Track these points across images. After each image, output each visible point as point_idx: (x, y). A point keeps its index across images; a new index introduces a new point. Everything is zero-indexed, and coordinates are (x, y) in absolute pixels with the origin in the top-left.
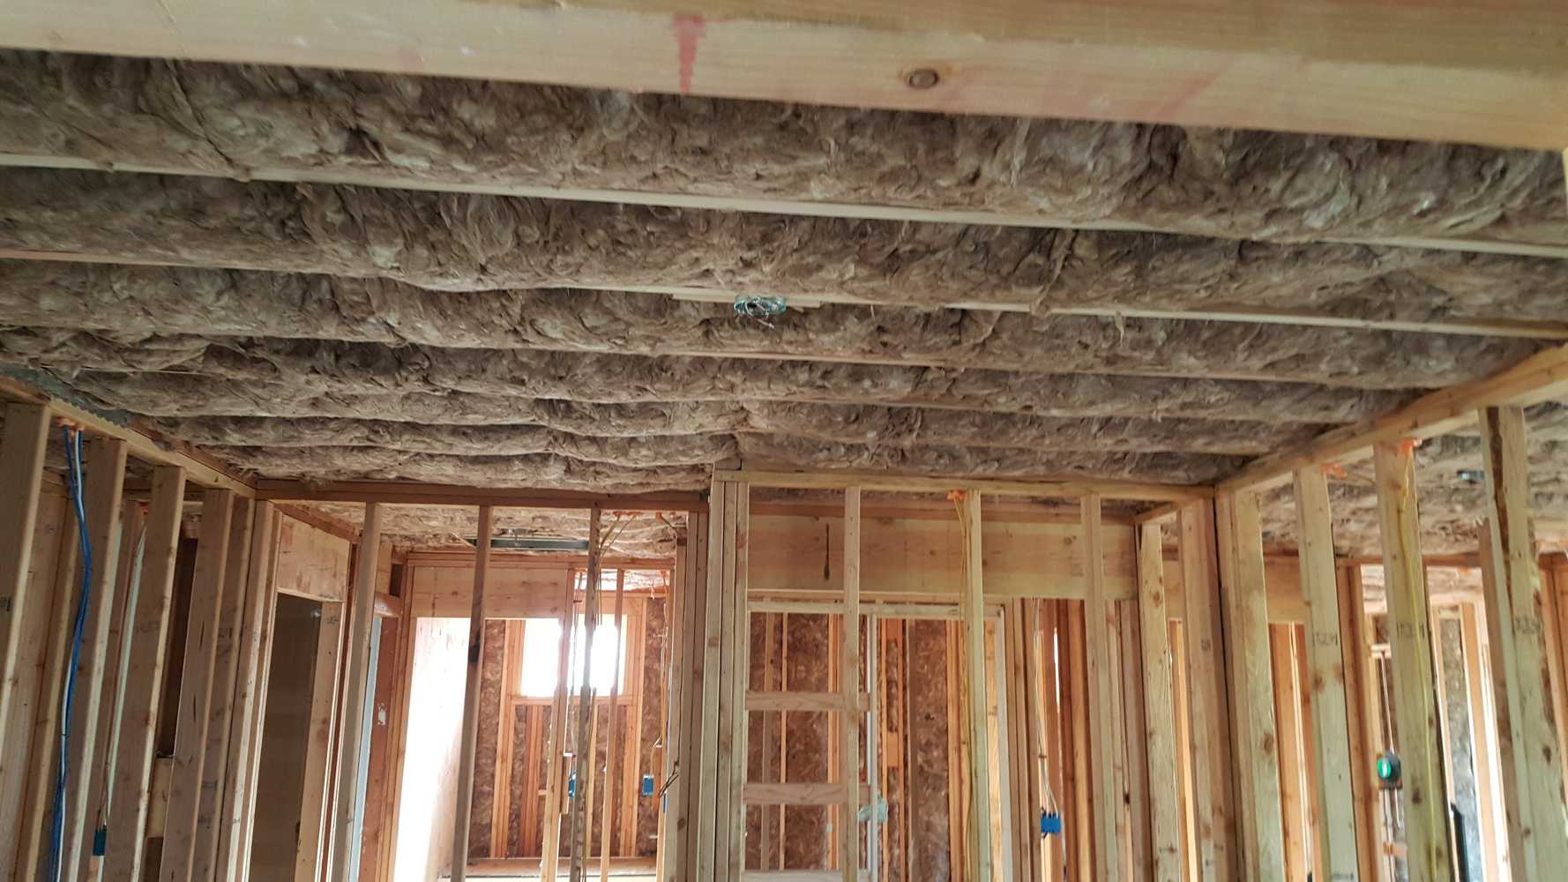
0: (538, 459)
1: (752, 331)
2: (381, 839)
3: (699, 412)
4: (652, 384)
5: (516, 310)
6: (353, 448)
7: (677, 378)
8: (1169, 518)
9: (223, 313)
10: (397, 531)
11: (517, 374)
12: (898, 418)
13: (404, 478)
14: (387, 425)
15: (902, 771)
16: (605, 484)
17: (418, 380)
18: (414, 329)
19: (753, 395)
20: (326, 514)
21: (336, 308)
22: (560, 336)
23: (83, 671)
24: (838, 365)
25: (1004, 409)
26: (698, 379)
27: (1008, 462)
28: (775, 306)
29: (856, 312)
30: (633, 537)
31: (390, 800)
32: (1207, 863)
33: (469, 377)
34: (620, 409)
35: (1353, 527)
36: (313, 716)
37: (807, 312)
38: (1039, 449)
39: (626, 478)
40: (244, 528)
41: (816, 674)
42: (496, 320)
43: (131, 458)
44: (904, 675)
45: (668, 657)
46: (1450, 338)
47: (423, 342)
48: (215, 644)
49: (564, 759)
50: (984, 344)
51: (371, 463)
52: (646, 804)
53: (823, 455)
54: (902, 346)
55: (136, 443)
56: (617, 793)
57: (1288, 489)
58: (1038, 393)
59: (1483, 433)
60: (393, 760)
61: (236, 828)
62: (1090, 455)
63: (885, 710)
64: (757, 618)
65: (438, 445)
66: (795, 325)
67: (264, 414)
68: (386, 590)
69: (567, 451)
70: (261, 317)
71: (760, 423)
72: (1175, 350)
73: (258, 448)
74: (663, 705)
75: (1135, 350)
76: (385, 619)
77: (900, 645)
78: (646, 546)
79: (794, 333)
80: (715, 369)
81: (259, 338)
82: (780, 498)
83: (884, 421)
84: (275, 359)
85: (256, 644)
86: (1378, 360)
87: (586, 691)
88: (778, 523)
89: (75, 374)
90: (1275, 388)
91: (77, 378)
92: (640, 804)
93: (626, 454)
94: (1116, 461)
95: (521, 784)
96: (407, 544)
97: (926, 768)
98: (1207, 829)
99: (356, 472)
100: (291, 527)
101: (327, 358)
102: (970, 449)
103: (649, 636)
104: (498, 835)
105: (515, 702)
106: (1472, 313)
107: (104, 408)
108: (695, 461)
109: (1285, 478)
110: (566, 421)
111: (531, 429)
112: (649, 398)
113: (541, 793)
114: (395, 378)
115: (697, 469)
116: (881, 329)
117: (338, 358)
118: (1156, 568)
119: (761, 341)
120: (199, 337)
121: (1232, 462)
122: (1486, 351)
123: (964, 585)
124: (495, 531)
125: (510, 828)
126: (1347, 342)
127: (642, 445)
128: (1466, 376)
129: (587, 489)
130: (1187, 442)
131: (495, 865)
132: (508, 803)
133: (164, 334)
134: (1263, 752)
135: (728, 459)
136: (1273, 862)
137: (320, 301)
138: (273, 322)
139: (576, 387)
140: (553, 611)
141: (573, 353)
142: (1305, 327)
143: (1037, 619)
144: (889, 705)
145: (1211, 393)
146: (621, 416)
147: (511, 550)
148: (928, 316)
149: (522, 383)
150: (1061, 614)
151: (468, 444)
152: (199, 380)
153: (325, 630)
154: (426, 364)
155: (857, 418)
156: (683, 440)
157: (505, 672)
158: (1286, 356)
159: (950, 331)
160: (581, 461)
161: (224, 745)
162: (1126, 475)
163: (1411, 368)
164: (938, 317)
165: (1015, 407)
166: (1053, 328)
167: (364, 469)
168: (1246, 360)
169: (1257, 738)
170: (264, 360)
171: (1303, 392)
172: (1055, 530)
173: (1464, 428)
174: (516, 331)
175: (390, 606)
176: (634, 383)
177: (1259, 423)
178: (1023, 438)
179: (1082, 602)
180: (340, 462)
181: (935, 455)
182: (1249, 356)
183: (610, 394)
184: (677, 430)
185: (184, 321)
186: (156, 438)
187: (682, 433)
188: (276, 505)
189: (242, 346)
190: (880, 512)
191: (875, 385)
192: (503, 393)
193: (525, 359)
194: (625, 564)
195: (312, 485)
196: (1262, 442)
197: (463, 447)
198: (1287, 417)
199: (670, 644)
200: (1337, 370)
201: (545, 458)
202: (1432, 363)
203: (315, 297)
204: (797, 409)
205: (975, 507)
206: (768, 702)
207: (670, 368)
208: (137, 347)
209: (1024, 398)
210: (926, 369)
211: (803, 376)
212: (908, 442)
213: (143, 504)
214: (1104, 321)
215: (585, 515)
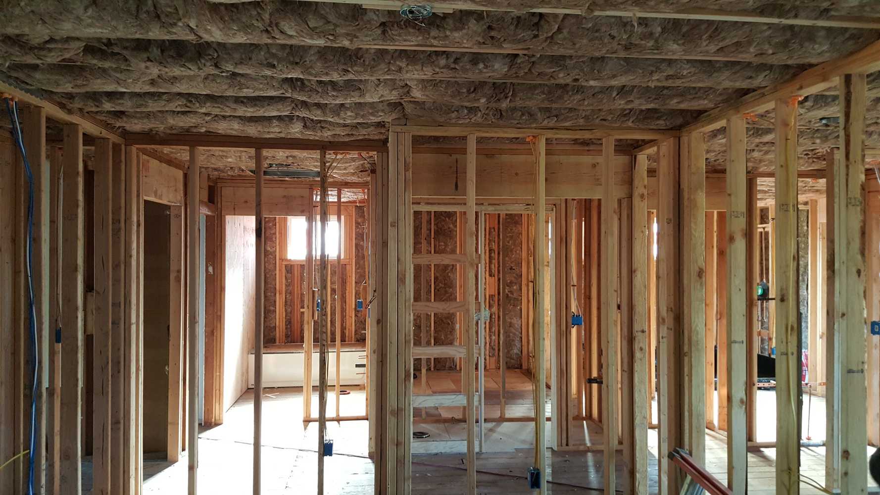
0: (287, 119)
1: (411, 30)
2: (215, 334)
3: (380, 87)
4: (352, 68)
5: (266, 16)
6: (178, 112)
7: (367, 63)
8: (652, 150)
9: (90, 21)
10: (209, 165)
11: (271, 60)
12: (499, 89)
13: (210, 132)
14: (197, 97)
15: (497, 296)
16: (327, 135)
17: (211, 65)
18: (206, 30)
19: (414, 75)
20: (167, 154)
21: (158, 17)
22: (295, 34)
23: (36, 241)
24: (464, 54)
25: (562, 82)
26: (379, 64)
27: (562, 117)
28: (425, 12)
29: (475, 16)
30: (345, 169)
31: (219, 313)
32: (662, 338)
33: (241, 63)
34: (333, 84)
35: (756, 154)
36: (172, 268)
37: (445, 16)
38: (582, 108)
39: (338, 131)
40: (121, 161)
41: (450, 247)
42: (255, 23)
43: (49, 119)
44: (499, 246)
45: (367, 238)
46: (829, 30)
47: (213, 40)
48: (111, 227)
49: (313, 291)
50: (552, 37)
51: (189, 122)
52: (359, 315)
53: (454, 115)
54: (502, 39)
55: (50, 109)
56: (343, 310)
57: (723, 130)
58: (583, 70)
59: (840, 92)
60: (219, 293)
61: (134, 328)
62: (610, 112)
63: (488, 265)
64: (417, 214)
65: (227, 109)
66: (438, 26)
67: (124, 90)
68: (206, 200)
69: (303, 113)
70: (114, 23)
71: (417, 94)
72: (665, 40)
73: (123, 113)
74: (366, 263)
75: (642, 40)
76: (207, 216)
77: (496, 230)
78: (353, 174)
79: (437, 31)
80: (389, 57)
81: (114, 39)
82: (430, 143)
83: (490, 92)
84: (125, 52)
85: (135, 228)
86: (785, 45)
87: (323, 256)
88: (428, 158)
89: (7, 65)
90: (722, 65)
91: (9, 67)
92: (356, 315)
93: (338, 115)
94: (625, 115)
95: (290, 305)
96: (216, 173)
97: (510, 295)
98: (663, 320)
99: (182, 128)
100: (148, 162)
101: (156, 52)
102: (540, 109)
103: (357, 227)
104: (280, 333)
105: (284, 263)
106: (843, 13)
107: (28, 87)
108: (379, 119)
109: (722, 123)
110: (302, 93)
111: (281, 99)
112: (350, 76)
113: (302, 310)
114: (198, 65)
115: (380, 125)
116: (490, 28)
117: (162, 51)
118: (643, 179)
119: (417, 37)
120: (78, 39)
121: (692, 115)
122: (849, 39)
123: (535, 191)
124: (266, 166)
125: (286, 328)
126: (768, 33)
127: (347, 109)
128: (835, 55)
129: (317, 138)
130: (667, 102)
131: (279, 347)
132: (284, 316)
133: (57, 38)
134: (698, 278)
135: (399, 119)
136: (699, 336)
137: (148, 12)
138: (121, 27)
139: (306, 70)
140: (301, 213)
141: (303, 46)
142: (744, 23)
143: (573, 211)
144: (490, 262)
145: (684, 69)
146: (334, 89)
147: (276, 178)
148: (519, 18)
149: (274, 66)
150: (587, 208)
151: (246, 109)
152: (82, 68)
153: (173, 222)
154: (216, 55)
155: (475, 90)
156: (372, 105)
157: (278, 247)
158: (730, 43)
159: (533, 28)
160: (312, 120)
161: (122, 282)
162: (630, 124)
163: (804, 49)
164: (525, 19)
165: (569, 80)
166: (594, 26)
167: (188, 125)
168: (707, 45)
169: (694, 270)
170: (119, 54)
171: (738, 67)
172: (587, 159)
173: (829, 89)
174: (267, 31)
175: (210, 209)
176: (341, 67)
177: (711, 88)
178: (572, 101)
179: (599, 200)
180: (171, 121)
181: (520, 113)
182: (709, 43)
183: (327, 74)
184: (368, 99)
185: (67, 28)
186: (62, 106)
187: (371, 100)
188: (137, 149)
189: (106, 45)
190: (486, 150)
191: (486, 67)
192: (263, 74)
193: (274, 51)
194: (341, 185)
195: (158, 136)
196: (710, 101)
197: (242, 111)
198: (727, 84)
199: (369, 231)
200: (759, 52)
201: (291, 118)
202: (816, 46)
203: (144, 10)
204: (439, 84)
205: (542, 146)
206: (423, 260)
207: (362, 57)
208: (42, 46)
209: (574, 74)
210: (516, 56)
211: (443, 62)
212: (504, 105)
213: (60, 148)
214: (625, 20)
215: (316, 154)
